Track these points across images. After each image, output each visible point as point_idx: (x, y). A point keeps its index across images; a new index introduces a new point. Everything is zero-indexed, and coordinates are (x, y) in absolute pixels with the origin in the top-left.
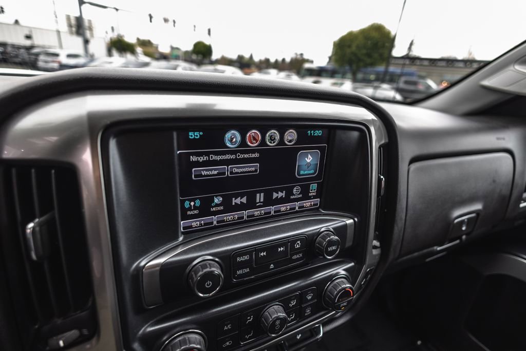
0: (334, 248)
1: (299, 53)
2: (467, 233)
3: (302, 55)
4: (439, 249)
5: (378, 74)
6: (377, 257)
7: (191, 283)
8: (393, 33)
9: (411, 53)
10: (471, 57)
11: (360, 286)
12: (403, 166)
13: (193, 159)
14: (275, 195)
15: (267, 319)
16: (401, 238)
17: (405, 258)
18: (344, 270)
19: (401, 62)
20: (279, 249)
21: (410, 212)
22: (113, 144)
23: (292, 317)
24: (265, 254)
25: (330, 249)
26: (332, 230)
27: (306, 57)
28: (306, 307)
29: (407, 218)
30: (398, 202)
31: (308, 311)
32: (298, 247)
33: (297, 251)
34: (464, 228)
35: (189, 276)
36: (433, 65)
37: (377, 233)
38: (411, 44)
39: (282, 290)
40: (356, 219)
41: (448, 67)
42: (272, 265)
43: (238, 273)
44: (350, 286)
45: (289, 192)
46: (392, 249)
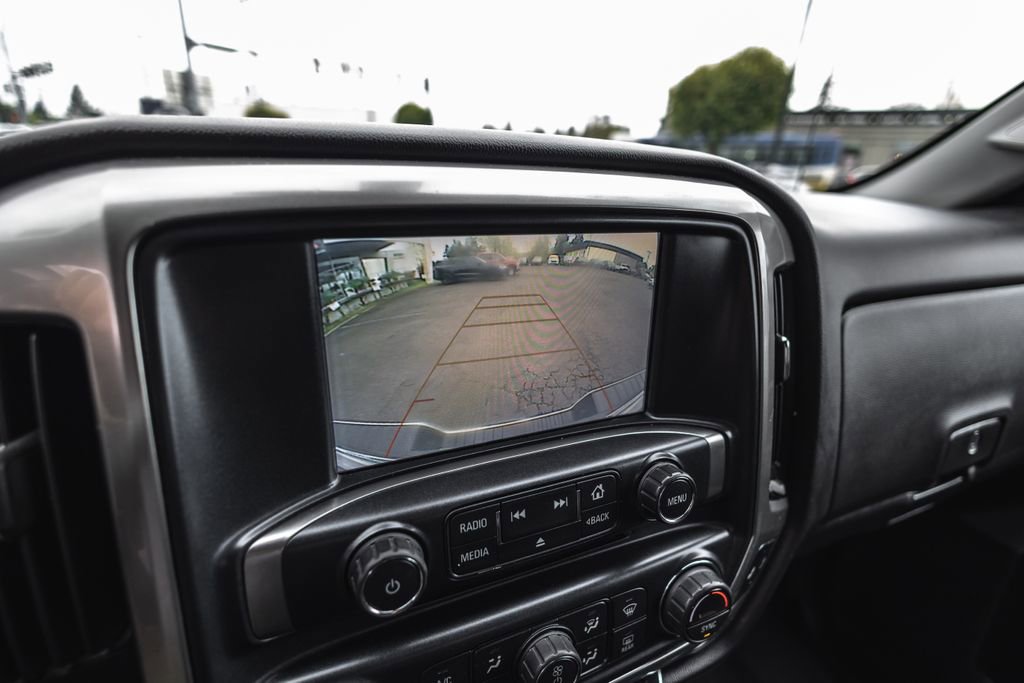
0: (681, 499)
1: (601, 115)
2: (980, 463)
3: (606, 118)
4: (917, 496)
5: (761, 147)
6: (780, 518)
7: (354, 583)
8: (788, 64)
9: (827, 103)
10: (953, 105)
11: (745, 583)
12: (830, 314)
15: (532, 663)
16: (833, 474)
17: (842, 519)
18: (707, 548)
19: (809, 121)
20: (556, 504)
21: (850, 417)
23: (591, 655)
24: (523, 514)
25: (672, 502)
26: (675, 458)
27: (614, 122)
28: (623, 634)
29: (845, 428)
30: (822, 394)
31: (628, 642)
32: (598, 497)
33: (597, 508)
34: (972, 451)
35: (349, 569)
36: (875, 124)
37: (777, 464)
38: (827, 85)
39: (565, 596)
40: (729, 434)
41: (906, 126)
42: (541, 540)
43: (463, 558)
44: (722, 584)
46: (813, 500)
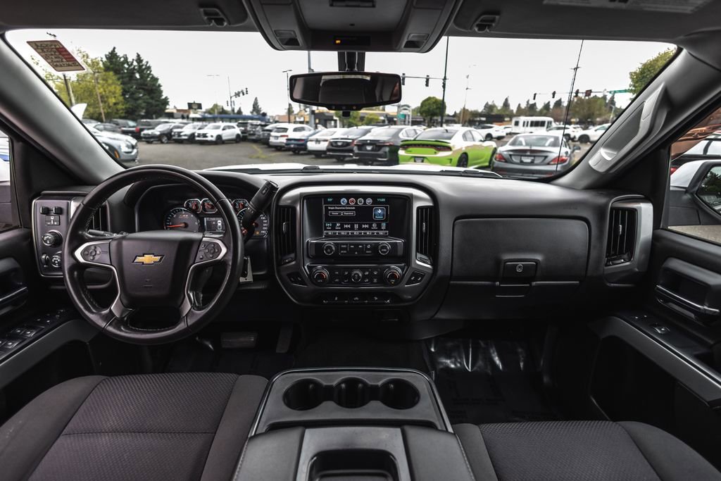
13: (329, 208)
14: (363, 226)
20: (360, 247)
22: (305, 201)
24: (353, 247)
25: (383, 250)
33: (369, 249)
40: (403, 241)
42: (356, 252)
45: (371, 226)
